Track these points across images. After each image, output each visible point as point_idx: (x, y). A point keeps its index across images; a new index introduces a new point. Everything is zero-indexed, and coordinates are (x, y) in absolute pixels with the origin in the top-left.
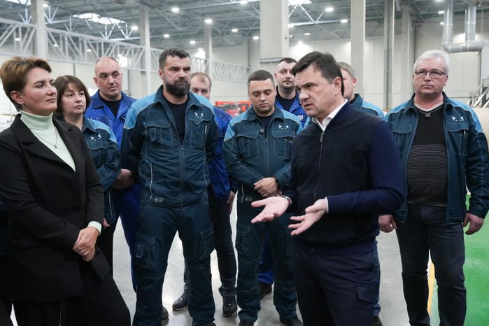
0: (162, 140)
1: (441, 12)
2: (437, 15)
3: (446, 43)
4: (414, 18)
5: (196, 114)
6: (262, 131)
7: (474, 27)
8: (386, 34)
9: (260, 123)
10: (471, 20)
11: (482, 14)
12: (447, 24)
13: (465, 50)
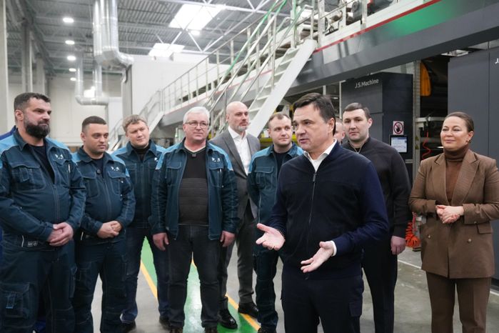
0: (33, 180)
1: (71, 70)
2: (68, 72)
3: (79, 96)
4: (47, 71)
5: (57, 156)
6: (99, 171)
7: (101, 85)
8: (24, 82)
9: (94, 164)
10: (98, 80)
11: (107, 76)
12: (78, 79)
13: (95, 103)
